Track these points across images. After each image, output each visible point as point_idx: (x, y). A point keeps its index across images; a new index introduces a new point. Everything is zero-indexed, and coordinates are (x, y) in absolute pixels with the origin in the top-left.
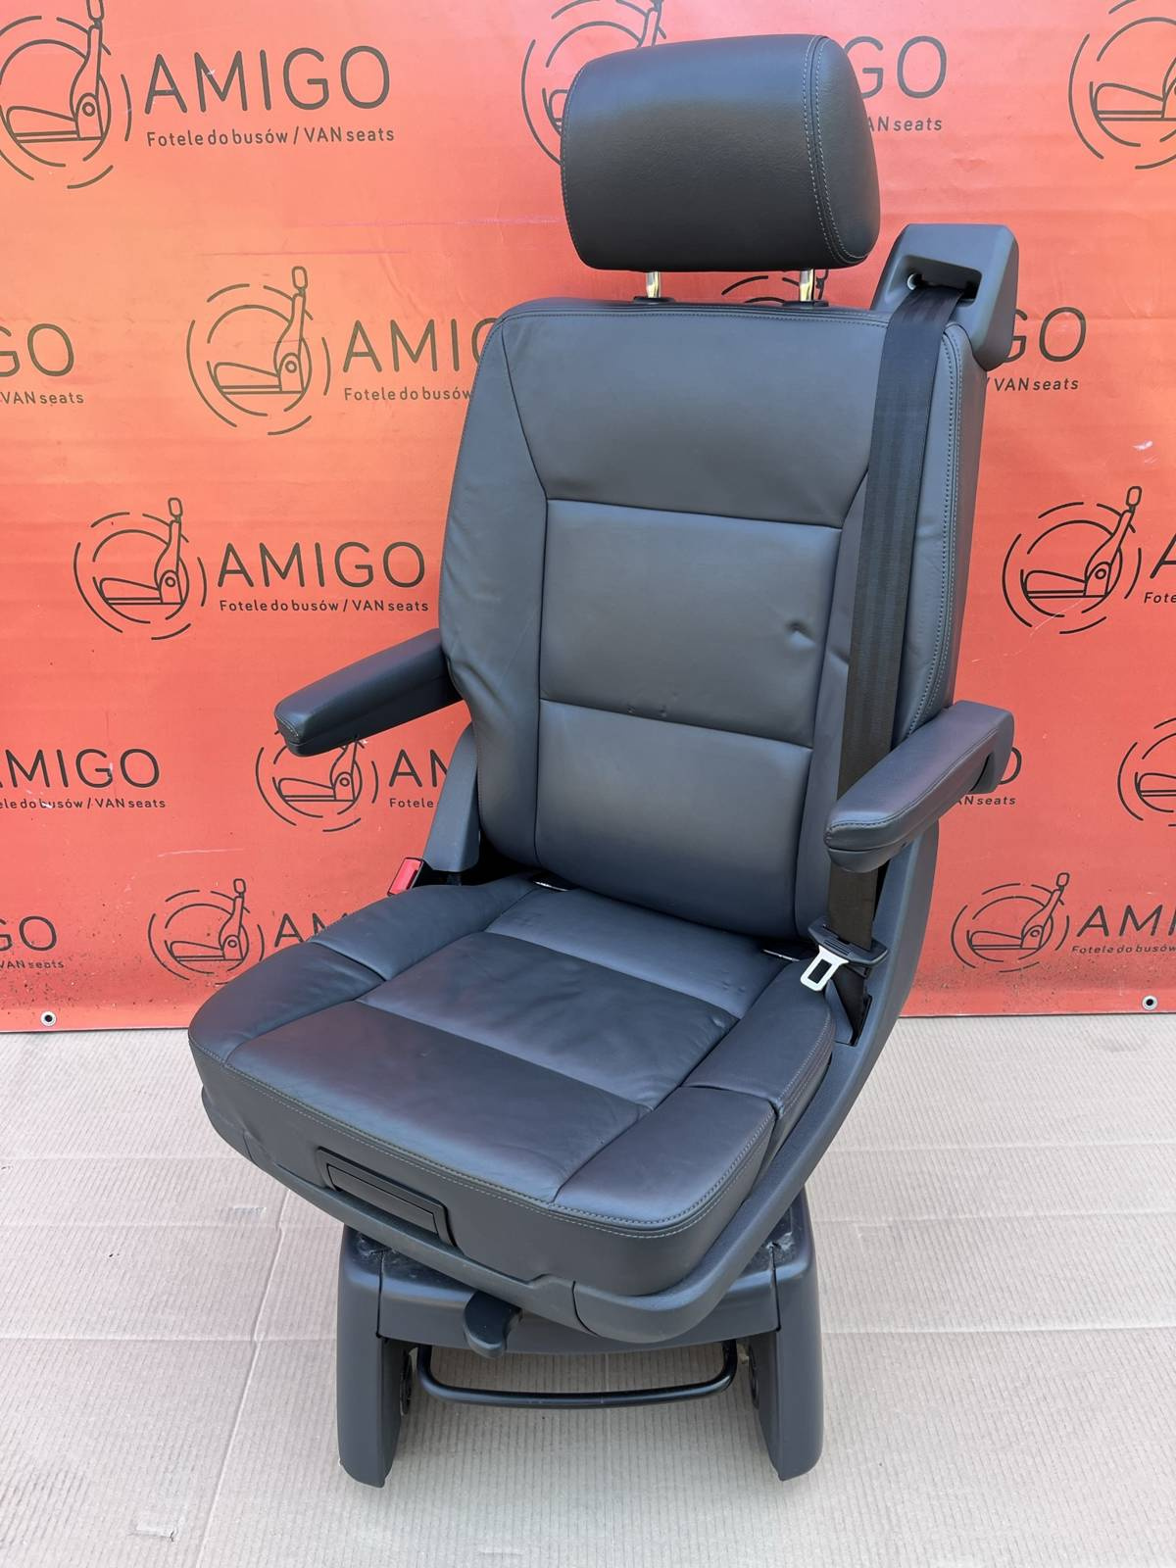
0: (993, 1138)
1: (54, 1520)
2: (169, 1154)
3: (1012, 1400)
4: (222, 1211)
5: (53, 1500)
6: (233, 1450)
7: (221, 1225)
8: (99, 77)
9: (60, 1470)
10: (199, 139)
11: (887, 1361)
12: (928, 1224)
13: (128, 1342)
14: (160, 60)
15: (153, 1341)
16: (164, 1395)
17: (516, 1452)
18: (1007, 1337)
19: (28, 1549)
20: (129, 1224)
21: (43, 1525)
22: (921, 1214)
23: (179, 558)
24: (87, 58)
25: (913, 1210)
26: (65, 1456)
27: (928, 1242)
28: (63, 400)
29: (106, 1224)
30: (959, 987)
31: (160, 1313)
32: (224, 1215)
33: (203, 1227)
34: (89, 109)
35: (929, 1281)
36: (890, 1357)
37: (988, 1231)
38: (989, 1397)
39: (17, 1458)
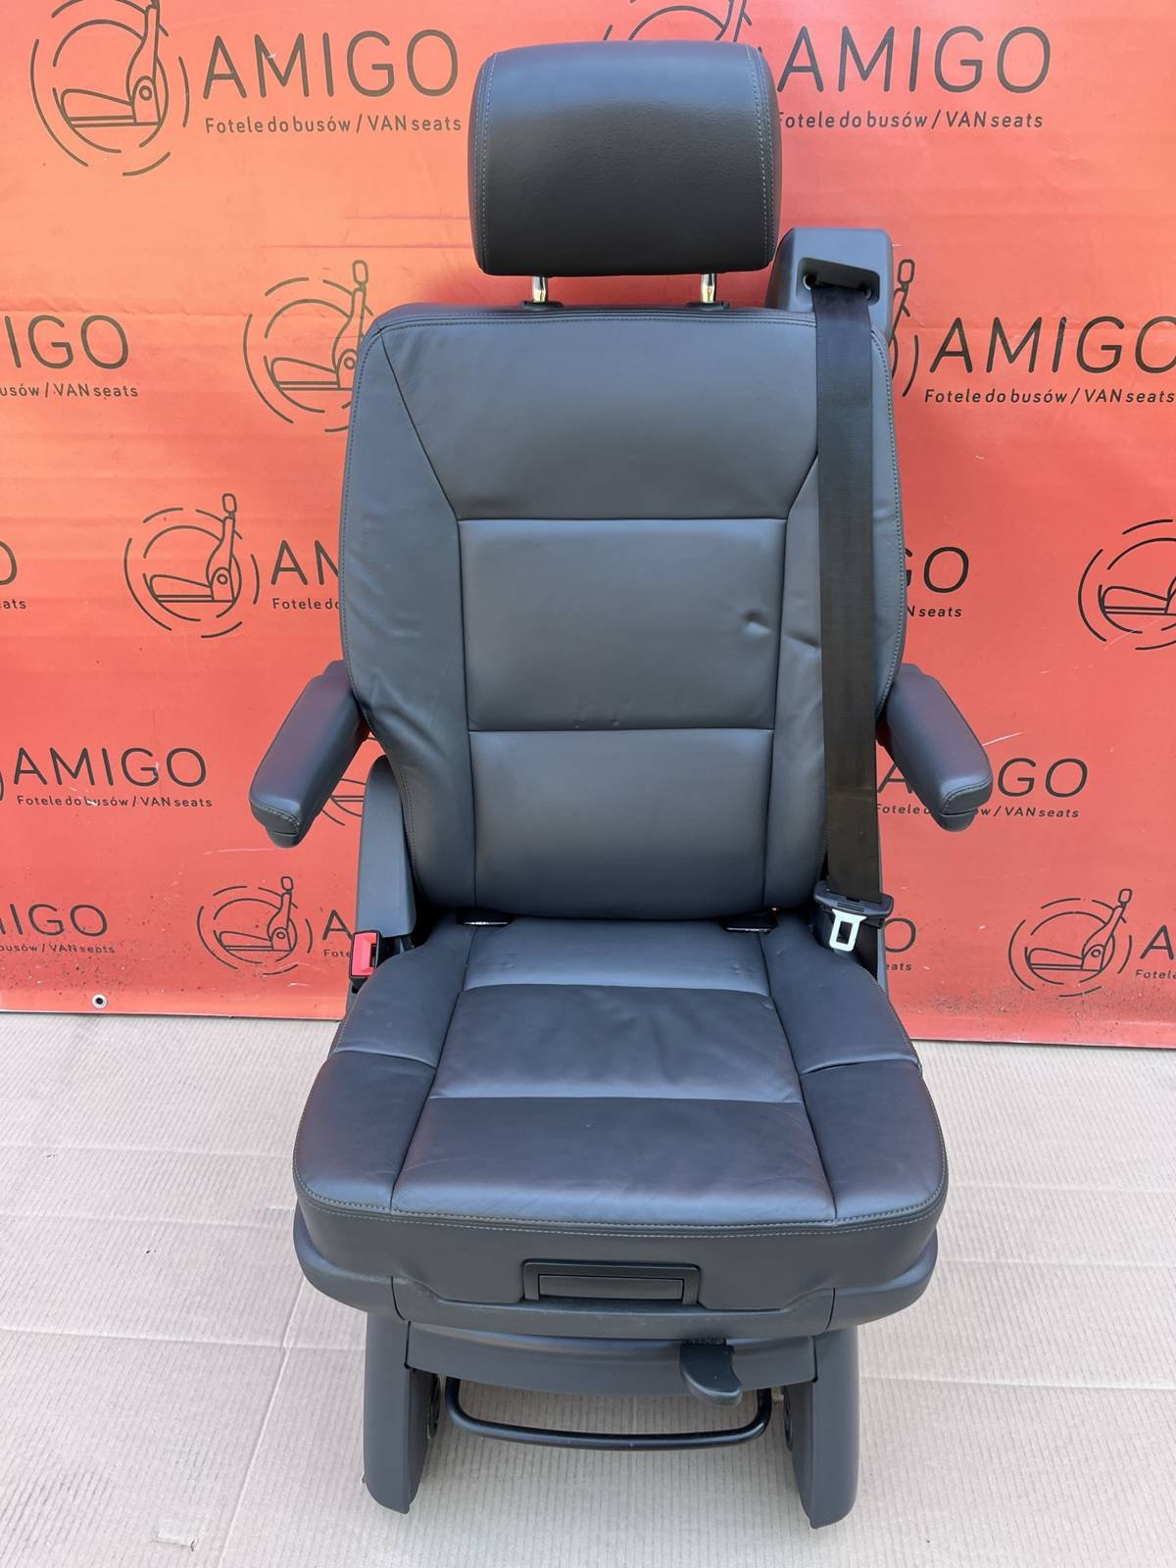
0: (1048, 1179)
1: (77, 1522)
2: (210, 1149)
3: (1052, 1460)
4: (259, 1211)
5: (78, 1501)
6: (257, 1459)
7: (257, 1226)
8: (156, 60)
9: (86, 1472)
10: (258, 126)
11: (925, 1411)
12: (975, 1266)
13: (161, 1342)
14: (219, 42)
15: (184, 1342)
16: (192, 1399)
17: (539, 1482)
18: (1051, 1392)
19: (50, 1551)
20: (167, 1220)
21: (67, 1526)
22: (968, 1256)
23: (232, 555)
24: (143, 39)
25: (960, 1251)
26: (92, 1457)
27: (973, 1285)
28: (118, 393)
29: (145, 1219)
30: (1018, 1012)
31: (193, 1312)
32: (261, 1215)
33: (239, 1227)
34: (146, 93)
35: (973, 1328)
36: (927, 1407)
37: (1038, 1277)
38: (1029, 1454)
39: (46, 1456)
